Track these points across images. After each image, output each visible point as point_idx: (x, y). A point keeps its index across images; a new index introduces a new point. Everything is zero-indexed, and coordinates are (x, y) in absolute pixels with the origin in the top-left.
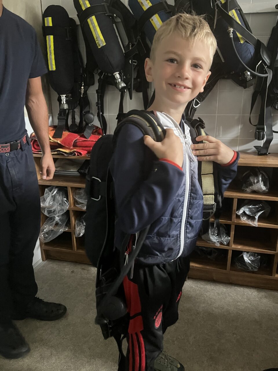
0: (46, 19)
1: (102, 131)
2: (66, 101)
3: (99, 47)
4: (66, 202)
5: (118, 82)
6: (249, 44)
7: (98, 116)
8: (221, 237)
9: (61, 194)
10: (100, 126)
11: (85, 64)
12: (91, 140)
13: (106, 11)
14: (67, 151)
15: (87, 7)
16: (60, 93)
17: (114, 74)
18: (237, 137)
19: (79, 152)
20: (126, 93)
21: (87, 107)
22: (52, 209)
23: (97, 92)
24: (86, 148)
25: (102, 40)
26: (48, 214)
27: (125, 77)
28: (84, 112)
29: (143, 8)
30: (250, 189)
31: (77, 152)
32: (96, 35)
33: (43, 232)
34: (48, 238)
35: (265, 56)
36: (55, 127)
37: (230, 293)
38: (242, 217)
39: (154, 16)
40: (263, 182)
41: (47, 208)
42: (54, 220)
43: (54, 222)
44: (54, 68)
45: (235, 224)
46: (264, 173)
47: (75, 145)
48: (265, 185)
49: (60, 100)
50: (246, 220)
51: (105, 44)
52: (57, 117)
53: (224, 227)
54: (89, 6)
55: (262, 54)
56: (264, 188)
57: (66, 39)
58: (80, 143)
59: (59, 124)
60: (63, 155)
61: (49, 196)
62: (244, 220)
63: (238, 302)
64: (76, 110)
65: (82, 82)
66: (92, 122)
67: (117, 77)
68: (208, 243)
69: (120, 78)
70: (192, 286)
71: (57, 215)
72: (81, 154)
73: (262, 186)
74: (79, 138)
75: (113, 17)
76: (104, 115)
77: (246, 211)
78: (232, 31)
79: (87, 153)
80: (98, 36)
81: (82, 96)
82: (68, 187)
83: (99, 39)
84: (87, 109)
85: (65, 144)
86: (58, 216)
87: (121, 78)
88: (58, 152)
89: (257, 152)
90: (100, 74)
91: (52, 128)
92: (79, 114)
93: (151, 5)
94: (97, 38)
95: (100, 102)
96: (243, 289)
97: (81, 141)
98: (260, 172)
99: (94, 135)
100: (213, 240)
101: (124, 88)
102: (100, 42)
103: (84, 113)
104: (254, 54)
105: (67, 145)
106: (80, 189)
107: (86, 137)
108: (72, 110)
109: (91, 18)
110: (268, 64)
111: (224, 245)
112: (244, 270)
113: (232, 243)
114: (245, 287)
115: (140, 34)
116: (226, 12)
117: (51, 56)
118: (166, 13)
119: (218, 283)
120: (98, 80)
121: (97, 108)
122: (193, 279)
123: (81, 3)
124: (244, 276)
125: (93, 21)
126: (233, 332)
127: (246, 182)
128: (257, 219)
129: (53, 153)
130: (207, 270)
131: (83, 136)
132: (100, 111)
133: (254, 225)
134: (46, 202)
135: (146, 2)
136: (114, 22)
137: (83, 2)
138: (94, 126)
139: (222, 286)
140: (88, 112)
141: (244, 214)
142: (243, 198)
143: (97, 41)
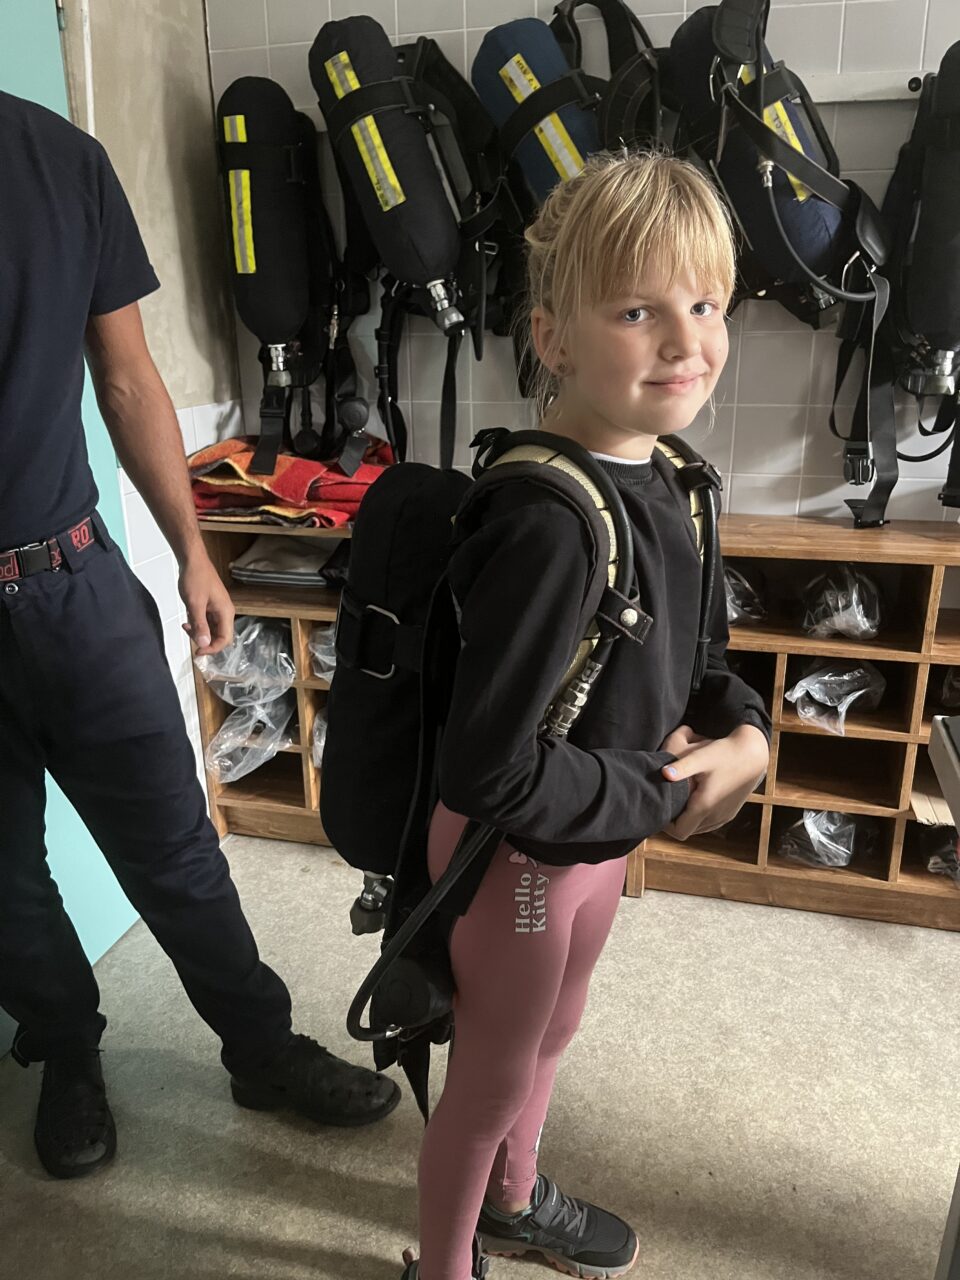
0: (227, 120)
1: (391, 452)
2: (285, 362)
3: (386, 209)
4: (286, 665)
5: (440, 309)
6: (822, 203)
7: (379, 406)
9: (271, 641)
10: (384, 437)
11: (343, 251)
12: (360, 481)
13: (405, 102)
14: (290, 513)
15: (350, 90)
16: (267, 340)
17: (428, 286)
18: (797, 471)
19: (325, 515)
20: (463, 340)
21: (350, 380)
22: (247, 684)
23: (378, 334)
24: (345, 504)
25: (394, 189)
26: (234, 699)
28: (339, 396)
29: (515, 94)
30: (826, 626)
31: (321, 517)
32: (377, 173)
33: (217, 751)
34: (235, 771)
35: (869, 240)
36: (252, 441)
37: (766, 929)
38: (803, 709)
39: (548, 119)
40: (861, 606)
41: (230, 683)
42: (251, 717)
43: (251, 724)
44: (252, 268)
45: (784, 730)
46: (866, 580)
47: (314, 497)
48: (868, 614)
49: (266, 359)
50: (813, 717)
51: (402, 199)
52: (258, 412)
54: (355, 85)
55: (862, 231)
56: (864, 624)
57: (288, 180)
58: (329, 489)
59: (267, 433)
60: (280, 525)
61: (235, 647)
62: (808, 718)
63: (785, 954)
64: (312, 388)
65: (332, 305)
66: (363, 426)
67: (438, 295)
69: (445, 299)
70: (655, 911)
71: (261, 702)
72: (330, 522)
73: (859, 618)
74: (324, 475)
75: (426, 114)
76: (400, 403)
77: (813, 690)
78: (770, 169)
79: (349, 520)
80: (381, 176)
81: (332, 347)
82: (292, 621)
83: (385, 186)
84: (347, 387)
85: (283, 492)
86: (264, 706)
87: (450, 299)
88: (265, 516)
89: (853, 517)
90: (388, 282)
91: (242, 445)
92: (323, 400)
93: (538, 86)
94: (378, 183)
95: (386, 365)
96: (806, 919)
97: (330, 483)
98: (854, 577)
99: (368, 466)
101: (458, 326)
102: (389, 195)
103: (339, 400)
104: (838, 231)
105: (291, 496)
106: (326, 625)
107: (346, 471)
108: (301, 389)
109: (361, 122)
110: (876, 261)
112: (809, 864)
113: (772, 784)
114: (812, 914)
115: (506, 169)
116: (754, 114)
117: (244, 231)
118: (583, 109)
119: (734, 903)
120: (382, 299)
121: (378, 384)
122: (660, 894)
123: (333, 77)
124: (809, 881)
125: (369, 132)
126: (765, 1029)
127: (814, 606)
128: (844, 715)
129: (248, 519)
130: (700, 864)
131: (336, 469)
132: (387, 391)
133: (834, 733)
134: (228, 663)
135: (522, 76)
136: (429, 127)
137: (339, 75)
138: (368, 437)
139: (744, 911)
140: (351, 396)
141: (807, 699)
142: (803, 652)
143: (379, 190)
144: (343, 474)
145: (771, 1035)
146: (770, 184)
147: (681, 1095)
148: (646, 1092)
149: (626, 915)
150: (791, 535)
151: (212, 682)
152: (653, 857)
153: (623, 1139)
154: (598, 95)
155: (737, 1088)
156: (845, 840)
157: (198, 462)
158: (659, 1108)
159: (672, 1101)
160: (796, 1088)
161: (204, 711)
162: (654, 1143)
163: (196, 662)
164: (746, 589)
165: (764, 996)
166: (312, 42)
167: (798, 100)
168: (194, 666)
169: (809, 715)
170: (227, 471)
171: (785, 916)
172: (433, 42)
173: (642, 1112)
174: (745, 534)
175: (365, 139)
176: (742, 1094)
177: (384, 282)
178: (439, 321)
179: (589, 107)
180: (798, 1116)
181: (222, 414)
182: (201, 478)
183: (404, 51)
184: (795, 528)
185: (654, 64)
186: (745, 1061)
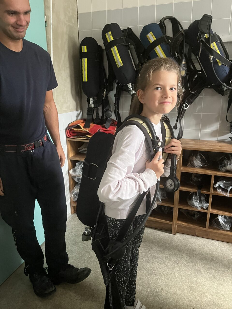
0: (82, 47)
1: (117, 123)
2: (93, 102)
3: (118, 67)
5: (130, 90)
6: (225, 66)
7: (114, 112)
8: (202, 203)
10: (115, 119)
11: (107, 76)
12: (110, 130)
13: (124, 43)
15: (111, 40)
16: (89, 97)
17: (128, 85)
18: (217, 130)
21: (108, 105)
23: (115, 95)
25: (121, 63)
26: (78, 181)
27: (135, 86)
28: (105, 110)
29: (150, 41)
30: (224, 169)
32: (117, 59)
33: (73, 193)
36: (85, 120)
37: (208, 245)
38: (218, 189)
39: (158, 46)
41: (77, 177)
44: (86, 80)
45: (213, 194)
49: (89, 101)
50: (221, 191)
52: (86, 113)
53: (204, 196)
54: (112, 39)
57: (96, 61)
59: (88, 118)
61: (79, 168)
62: (219, 191)
63: (213, 252)
65: (104, 89)
66: (111, 117)
68: (192, 207)
69: (131, 88)
70: (179, 238)
74: (101, 129)
75: (128, 46)
76: (119, 112)
77: (221, 185)
78: (212, 58)
80: (118, 60)
81: (104, 98)
83: (118, 62)
84: (107, 108)
85: (91, 132)
87: (133, 88)
88: (87, 138)
90: (118, 84)
91: (82, 121)
92: (101, 111)
93: (156, 39)
94: (117, 61)
95: (116, 103)
96: (218, 243)
99: (112, 126)
100: (196, 205)
101: (134, 94)
102: (119, 64)
103: (105, 111)
104: (229, 72)
105: (93, 133)
108: (96, 108)
109: (113, 47)
111: (204, 209)
112: (220, 229)
113: (210, 208)
114: (220, 242)
115: (147, 58)
116: (208, 45)
117: (85, 72)
118: (166, 44)
119: (199, 237)
120: (116, 87)
121: (114, 107)
122: (180, 234)
123: (107, 37)
124: (219, 233)
125: (115, 50)
126: (208, 272)
127: (221, 164)
128: (229, 191)
129: (83, 138)
130: (191, 227)
131: (104, 127)
132: (116, 109)
133: (227, 196)
134: (77, 172)
135: (152, 37)
136: (129, 48)
137: (109, 37)
138: (112, 119)
139: (202, 240)
140: (108, 110)
141: (219, 187)
142: (219, 175)
143: (117, 63)
144: (106, 128)
145: (209, 273)
146: (212, 62)
147: (186, 287)
148: (177, 286)
149: (172, 239)
150: (215, 146)
151: (73, 176)
152: (179, 224)
153: (171, 298)
154: (170, 41)
155: (200, 286)
156: (229, 223)
157: (72, 125)
158: (180, 290)
159: (184, 289)
160: (216, 287)
161: (70, 183)
162: (179, 300)
163: (69, 171)
164: (204, 159)
165: (208, 263)
166: (103, 29)
167: (219, 41)
168: (69, 172)
169: (220, 191)
170: (79, 127)
171: (213, 242)
172: (131, 29)
173: (176, 291)
174: (204, 145)
175: (114, 51)
176: (202, 288)
177: (117, 83)
178: (130, 93)
179: (168, 44)
180: (216, 294)
181: (78, 113)
182: (72, 129)
183: (124, 31)
184: (216, 144)
185: (184, 33)
186: (202, 280)
